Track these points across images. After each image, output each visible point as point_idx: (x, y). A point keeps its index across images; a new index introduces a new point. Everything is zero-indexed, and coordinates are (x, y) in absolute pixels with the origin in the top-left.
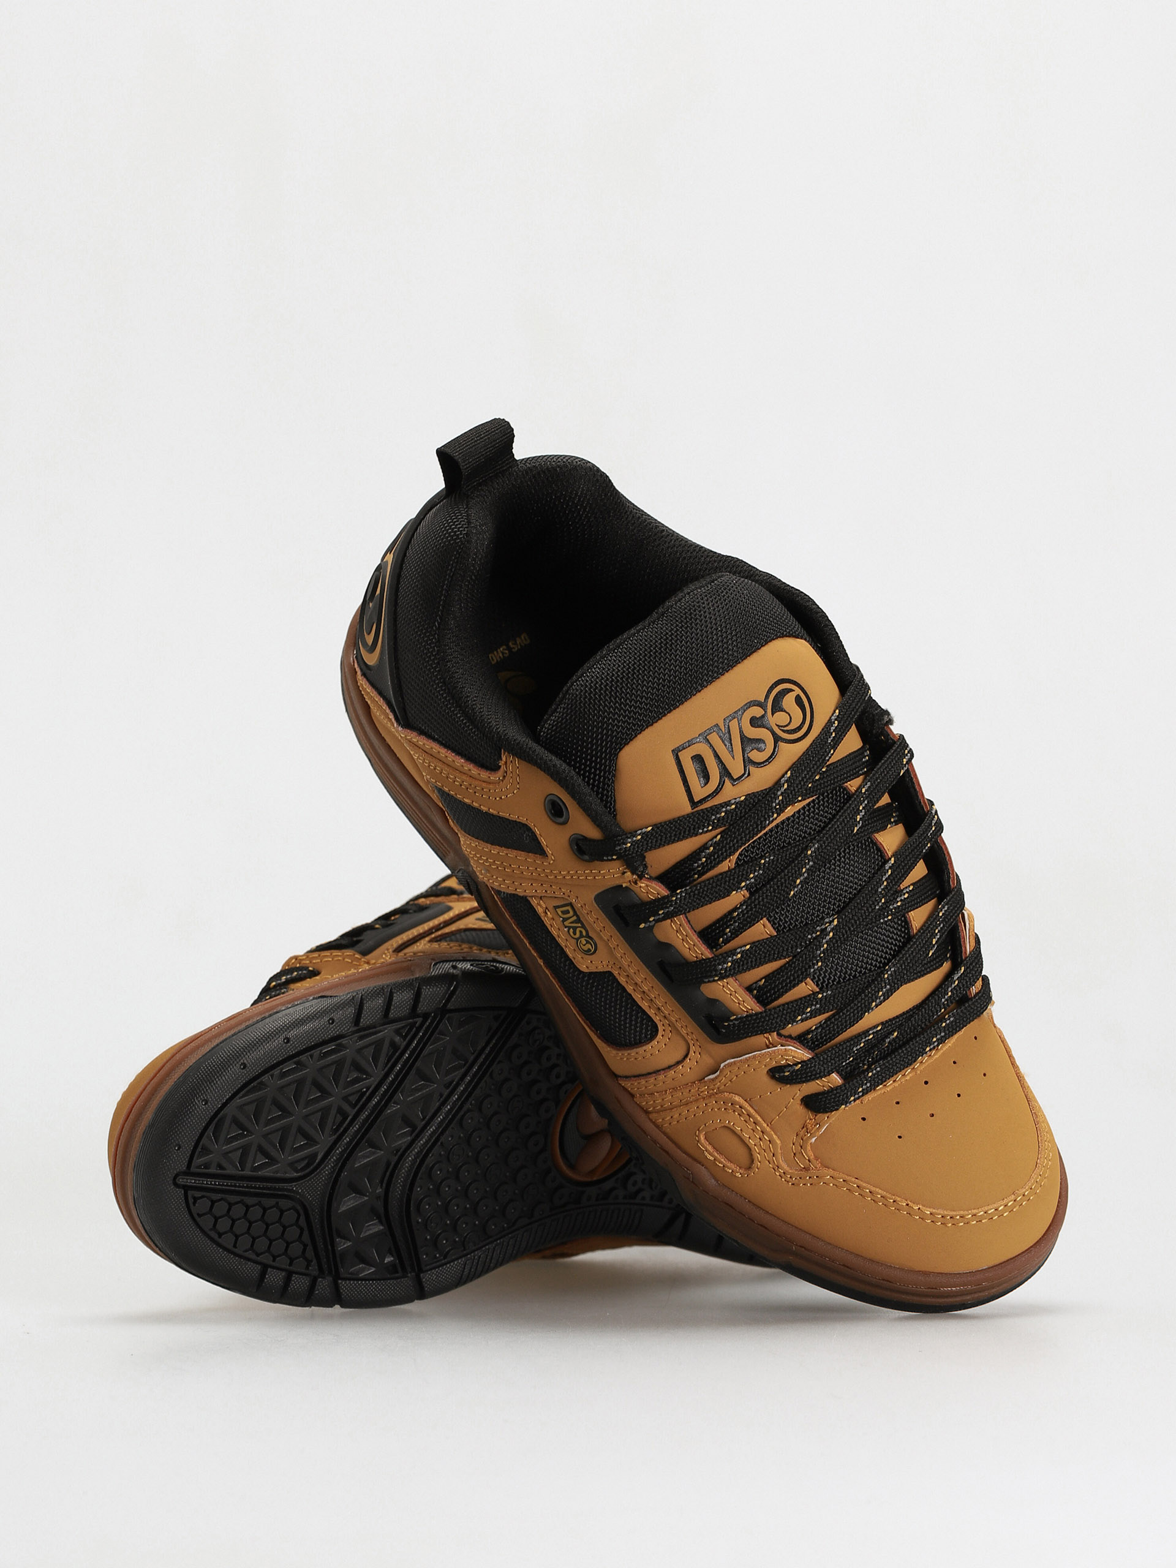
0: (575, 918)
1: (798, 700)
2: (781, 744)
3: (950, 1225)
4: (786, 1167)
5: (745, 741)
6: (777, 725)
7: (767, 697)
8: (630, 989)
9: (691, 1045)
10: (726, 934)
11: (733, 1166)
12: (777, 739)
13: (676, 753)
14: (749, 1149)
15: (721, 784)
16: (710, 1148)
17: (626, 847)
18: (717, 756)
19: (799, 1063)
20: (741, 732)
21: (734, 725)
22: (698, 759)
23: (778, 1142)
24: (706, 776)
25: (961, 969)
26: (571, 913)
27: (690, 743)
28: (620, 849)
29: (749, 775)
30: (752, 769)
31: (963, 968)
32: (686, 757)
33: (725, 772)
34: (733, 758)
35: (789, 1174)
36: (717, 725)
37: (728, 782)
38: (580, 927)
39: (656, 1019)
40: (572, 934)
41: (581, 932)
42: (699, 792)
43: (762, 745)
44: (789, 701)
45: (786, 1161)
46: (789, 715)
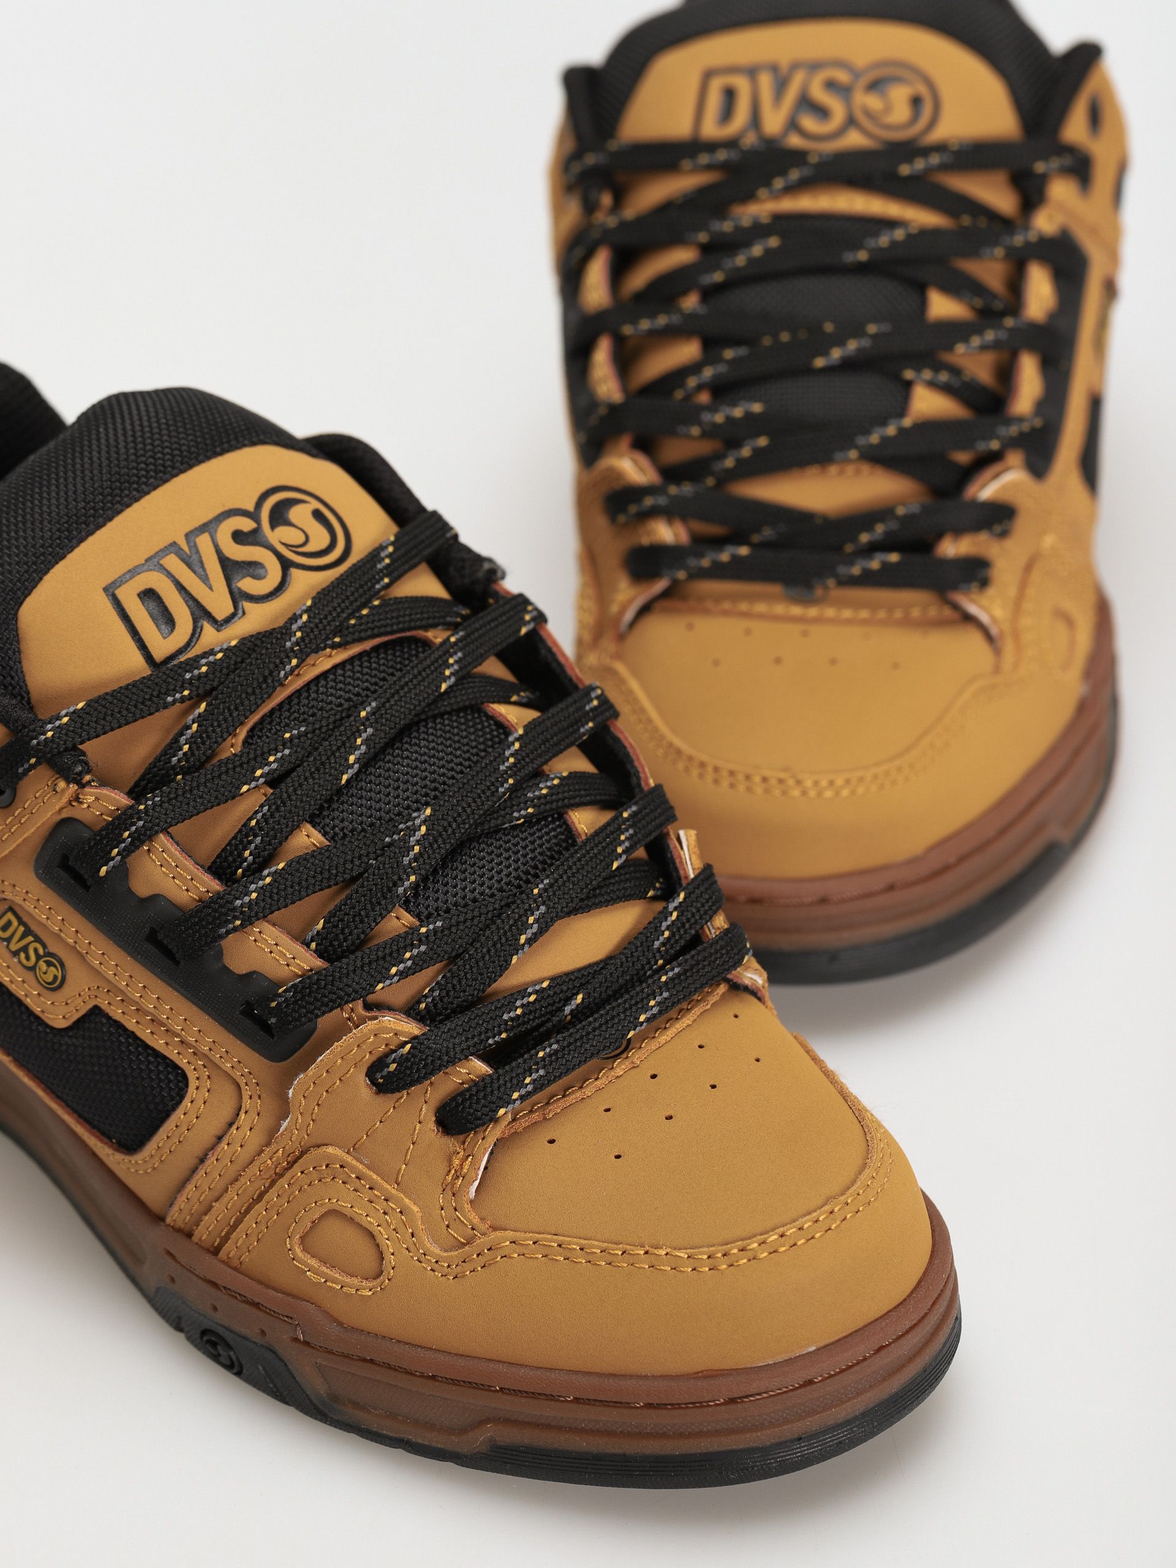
0: (22, 929)
1: (317, 515)
2: (294, 572)
3: (725, 1266)
4: (437, 1251)
5: (230, 567)
6: (284, 544)
7: (259, 504)
8: (130, 1024)
9: (242, 1085)
10: (246, 860)
11: (355, 1281)
12: (286, 565)
13: (110, 592)
14: (372, 1236)
15: (196, 633)
16: (313, 1262)
17: (46, 738)
18: (181, 588)
19: (406, 1043)
20: (219, 552)
21: (204, 542)
22: (149, 595)
23: (415, 1209)
24: (166, 619)
25: (679, 895)
26: (15, 923)
27: (133, 572)
28: (38, 744)
29: (244, 613)
30: (247, 605)
31: (682, 895)
32: (129, 596)
33: (200, 613)
34: (211, 588)
35: (445, 1259)
36: (174, 544)
37: (208, 629)
38: (32, 942)
39: (182, 1062)
40: (24, 961)
41: (36, 950)
42: (162, 646)
43: (262, 572)
44: (300, 514)
45: (436, 1242)
46: (304, 532)
